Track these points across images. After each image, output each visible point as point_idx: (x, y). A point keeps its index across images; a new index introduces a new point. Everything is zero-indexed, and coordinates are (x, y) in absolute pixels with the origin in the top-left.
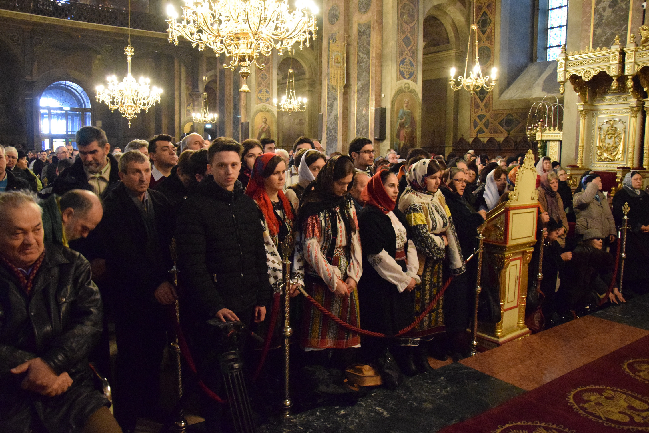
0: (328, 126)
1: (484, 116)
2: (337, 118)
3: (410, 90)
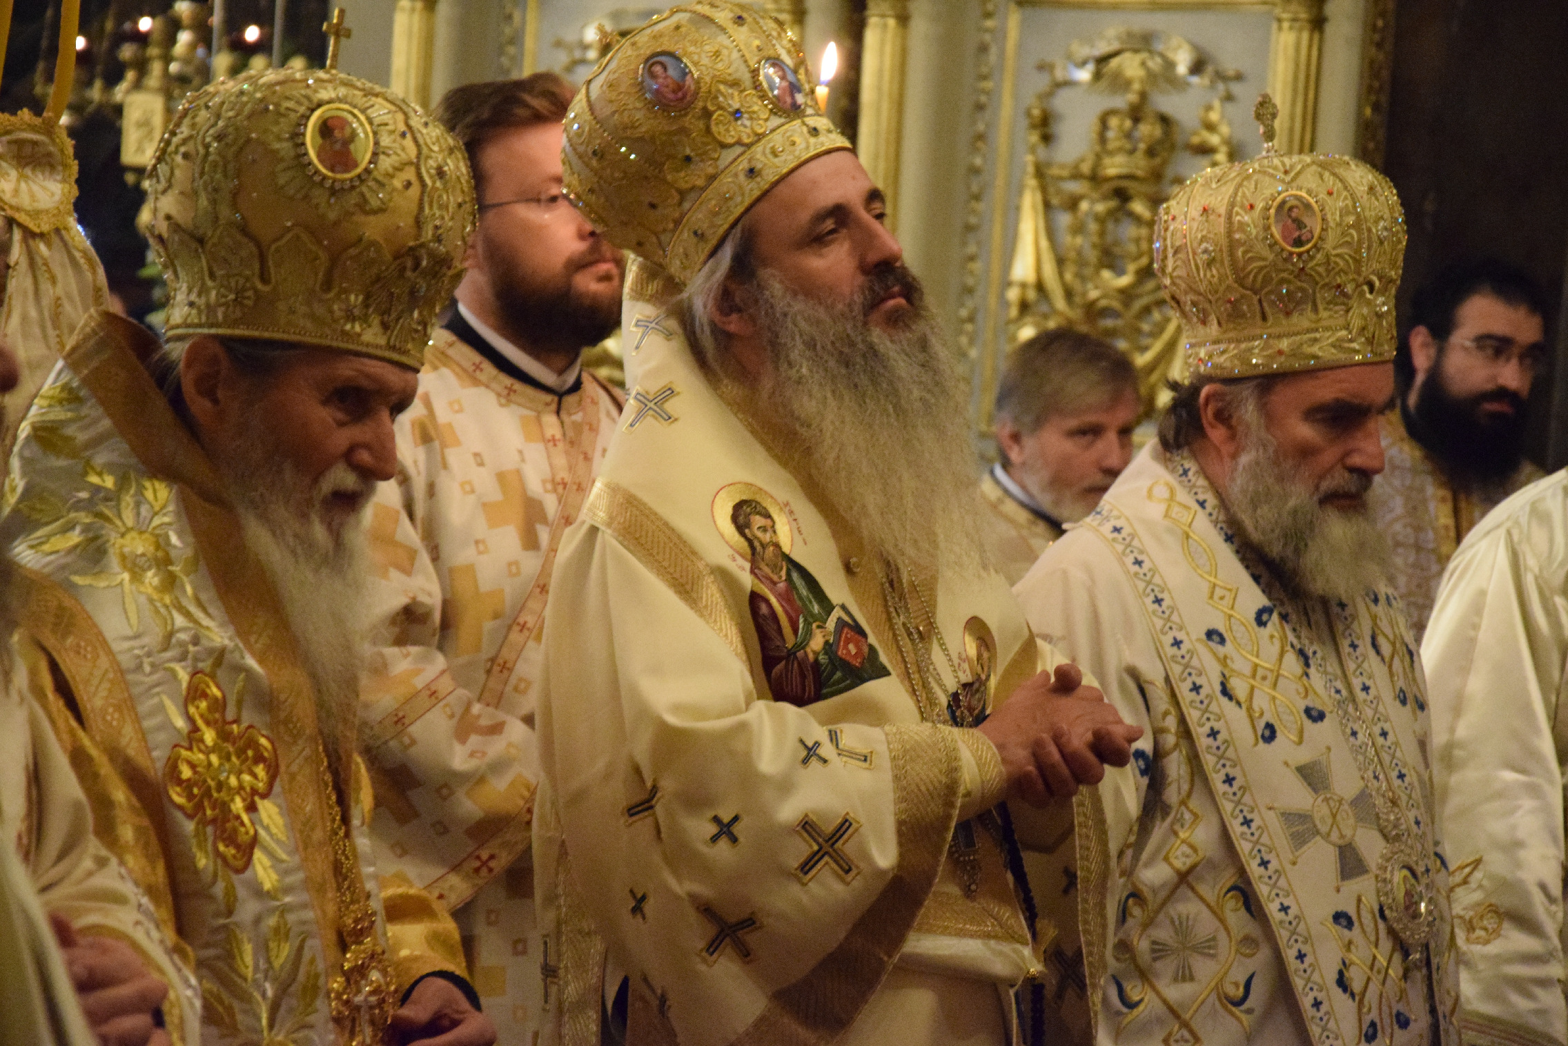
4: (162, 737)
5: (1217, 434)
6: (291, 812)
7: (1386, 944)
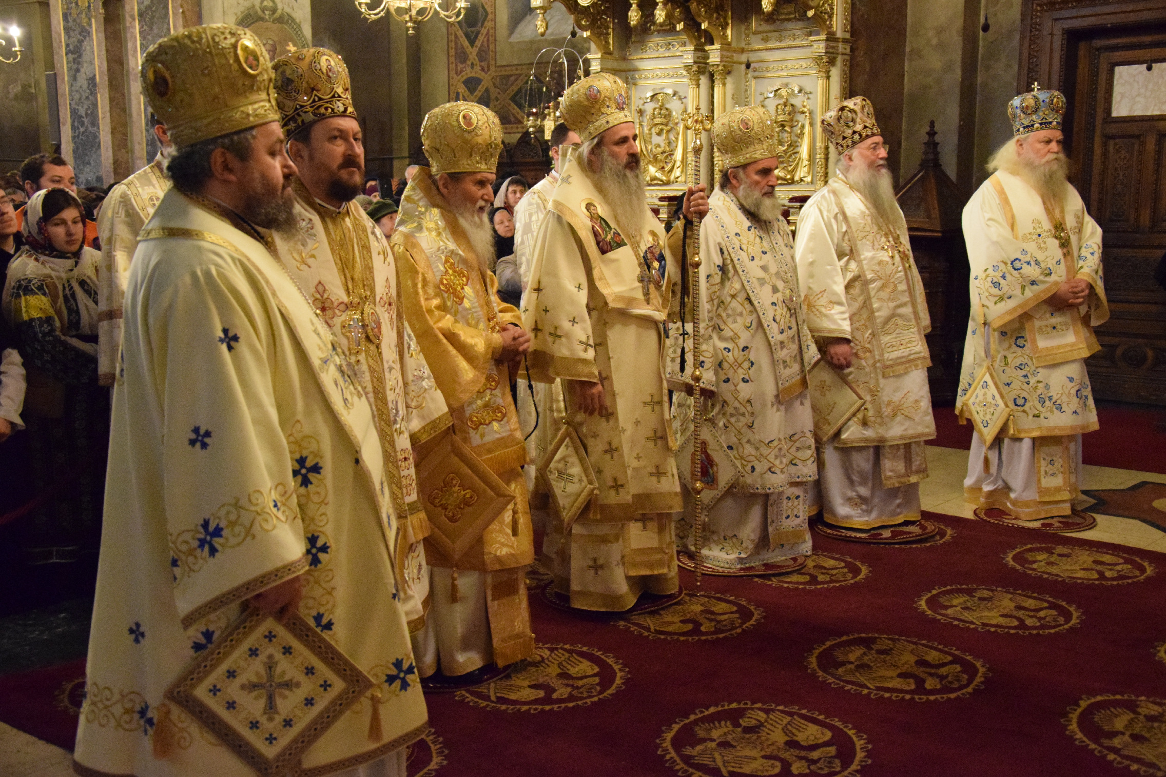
0: (74, 106)
1: (478, 81)
2: (95, 85)
3: (277, 15)
4: (438, 274)
5: (734, 182)
6: (474, 288)
7: (785, 309)
